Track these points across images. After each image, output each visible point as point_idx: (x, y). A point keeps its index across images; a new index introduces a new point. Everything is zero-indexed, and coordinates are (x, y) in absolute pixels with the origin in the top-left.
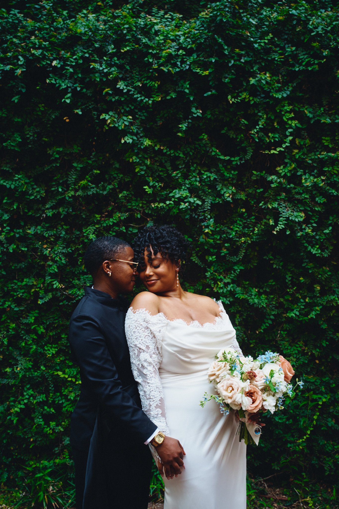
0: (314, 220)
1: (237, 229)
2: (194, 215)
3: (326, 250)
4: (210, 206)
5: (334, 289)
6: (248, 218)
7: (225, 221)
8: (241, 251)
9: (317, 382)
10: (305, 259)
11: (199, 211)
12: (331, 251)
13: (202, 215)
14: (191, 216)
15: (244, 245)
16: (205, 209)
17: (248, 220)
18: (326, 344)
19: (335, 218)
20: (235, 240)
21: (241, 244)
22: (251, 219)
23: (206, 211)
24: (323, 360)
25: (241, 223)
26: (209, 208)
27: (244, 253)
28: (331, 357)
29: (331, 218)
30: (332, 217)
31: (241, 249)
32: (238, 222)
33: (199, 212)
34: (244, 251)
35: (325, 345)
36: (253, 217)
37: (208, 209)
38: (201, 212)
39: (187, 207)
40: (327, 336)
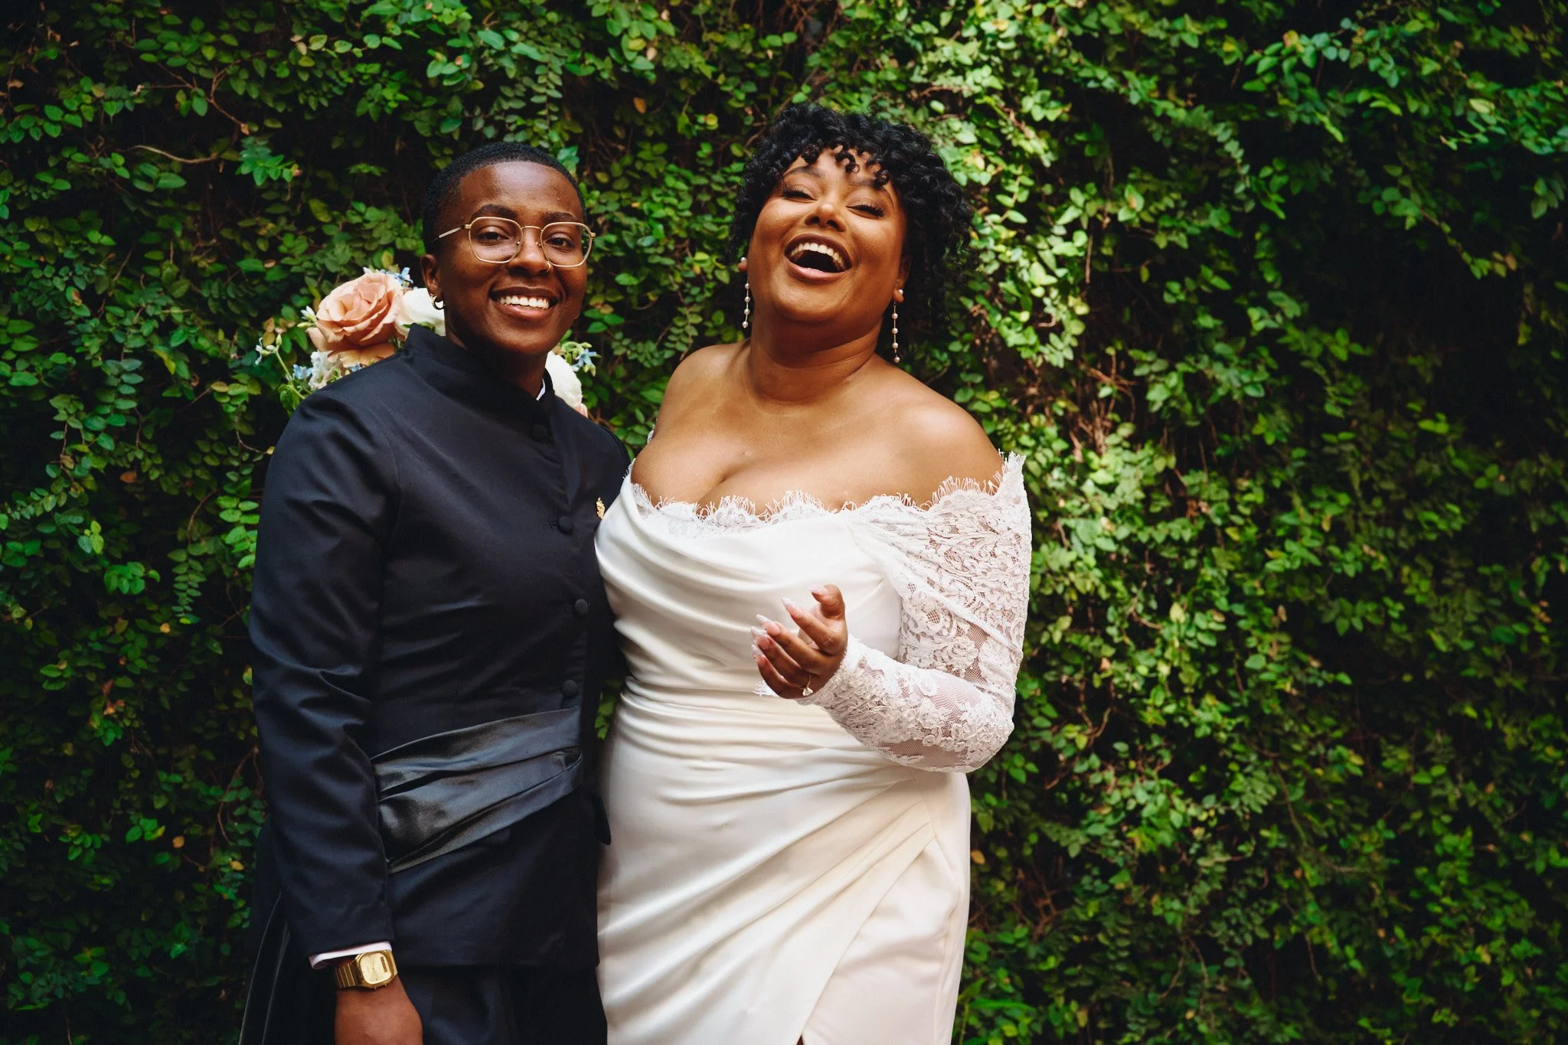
0: (1011, 195)
1: (670, 212)
2: (479, 124)
3: (1053, 337)
4: (557, 88)
5: (1071, 523)
6: (714, 169)
7: (602, 177)
8: (684, 317)
9: (977, 953)
10: (969, 372)
11: (506, 106)
12: (1075, 343)
13: (519, 129)
14: (467, 125)
15: (695, 291)
16: (535, 100)
17: (717, 177)
18: (1029, 774)
19: (1094, 198)
20: (659, 265)
21: (682, 286)
22: (726, 175)
23: (542, 106)
24: (1002, 853)
25: (681, 185)
26: (557, 95)
27: (695, 326)
28: (1033, 838)
29: (1076, 195)
30: (1083, 190)
31: (685, 311)
32: (670, 181)
33: (501, 112)
34: (698, 320)
35: (1022, 778)
36: (737, 167)
37: (550, 99)
38: (512, 111)
39: (461, 71)
40: (1028, 739)
